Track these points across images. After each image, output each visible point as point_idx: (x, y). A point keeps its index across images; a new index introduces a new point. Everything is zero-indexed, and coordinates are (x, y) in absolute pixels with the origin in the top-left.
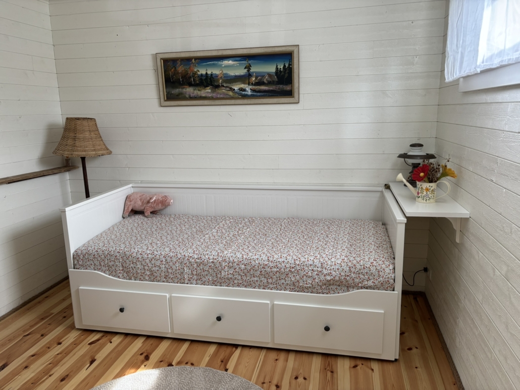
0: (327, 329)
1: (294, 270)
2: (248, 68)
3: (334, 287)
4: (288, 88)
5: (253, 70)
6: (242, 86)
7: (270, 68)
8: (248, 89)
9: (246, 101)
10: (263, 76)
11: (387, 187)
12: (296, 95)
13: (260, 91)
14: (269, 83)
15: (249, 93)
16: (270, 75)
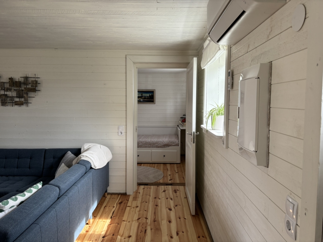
0: (164, 156)
1: (157, 143)
2: (142, 94)
3: (166, 146)
4: (152, 100)
5: (143, 95)
6: (140, 99)
7: (148, 95)
8: (142, 100)
9: (141, 103)
10: (146, 97)
11: (178, 126)
12: (154, 102)
13: (145, 101)
14: (147, 99)
15: (142, 101)
16: (148, 96)
